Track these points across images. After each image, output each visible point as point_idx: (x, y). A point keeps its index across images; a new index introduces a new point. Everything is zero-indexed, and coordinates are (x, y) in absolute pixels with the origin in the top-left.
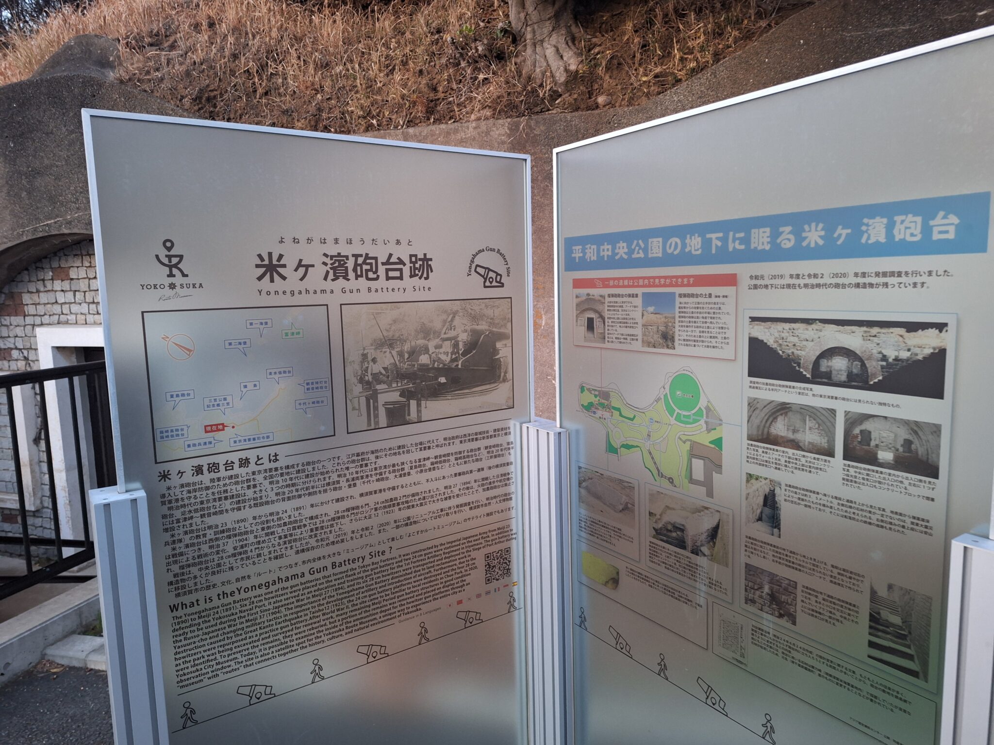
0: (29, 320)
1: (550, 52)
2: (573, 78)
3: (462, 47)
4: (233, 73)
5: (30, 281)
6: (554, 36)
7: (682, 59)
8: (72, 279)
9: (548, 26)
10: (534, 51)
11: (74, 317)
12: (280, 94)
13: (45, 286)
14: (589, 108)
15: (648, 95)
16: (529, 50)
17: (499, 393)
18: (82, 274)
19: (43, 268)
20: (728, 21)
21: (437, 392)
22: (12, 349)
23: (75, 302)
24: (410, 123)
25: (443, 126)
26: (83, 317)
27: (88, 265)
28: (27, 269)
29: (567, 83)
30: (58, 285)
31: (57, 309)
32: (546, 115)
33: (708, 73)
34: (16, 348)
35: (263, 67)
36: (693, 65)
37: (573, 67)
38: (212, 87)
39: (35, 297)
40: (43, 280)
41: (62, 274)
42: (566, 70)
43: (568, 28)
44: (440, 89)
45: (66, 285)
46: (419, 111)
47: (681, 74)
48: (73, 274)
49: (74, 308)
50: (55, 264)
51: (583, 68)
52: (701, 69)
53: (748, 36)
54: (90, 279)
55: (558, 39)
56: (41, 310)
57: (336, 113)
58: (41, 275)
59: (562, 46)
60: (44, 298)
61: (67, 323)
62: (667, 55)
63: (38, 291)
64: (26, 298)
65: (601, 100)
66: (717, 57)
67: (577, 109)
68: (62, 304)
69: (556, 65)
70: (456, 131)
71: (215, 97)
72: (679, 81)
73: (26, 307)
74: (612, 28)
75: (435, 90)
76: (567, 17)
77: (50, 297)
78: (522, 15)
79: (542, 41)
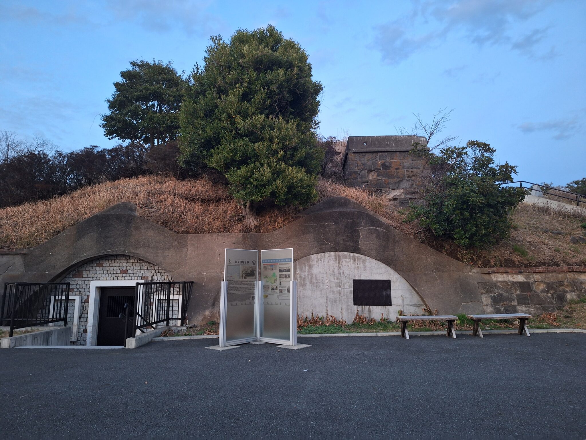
0: (83, 279)
1: (251, 220)
2: (256, 227)
3: (232, 217)
4: (172, 217)
5: (87, 267)
6: (252, 217)
7: (277, 225)
8: (103, 267)
9: (251, 216)
10: (248, 220)
11: (102, 278)
12: (185, 223)
13: (92, 269)
14: (259, 233)
15: (271, 231)
16: (247, 220)
17: (254, 277)
18: (108, 265)
19: (93, 263)
20: (286, 219)
21: (248, 276)
22: (74, 288)
23: (104, 273)
24: (219, 232)
25: (227, 234)
26: (106, 278)
27: (110, 262)
28: (86, 263)
29: (255, 227)
30: (98, 268)
31: (96, 275)
32: (250, 233)
33: (282, 228)
34: (76, 288)
35: (181, 216)
36: (279, 227)
37: (256, 224)
38: (166, 220)
39: (88, 272)
40: (92, 267)
41: (101, 265)
42: (255, 225)
43: (255, 216)
44: (226, 225)
45: (101, 268)
46: (222, 230)
47: (277, 228)
48: (104, 265)
49: (103, 275)
50: (98, 262)
51: (258, 224)
52: (281, 227)
53: (289, 222)
54: (110, 267)
55: (253, 218)
56: (89, 276)
57: (201, 228)
58: (91, 265)
59: (254, 220)
60: (91, 272)
61: (99, 280)
62: (275, 224)
63: (89, 270)
64: (84, 272)
65: (262, 231)
66: (284, 225)
67: (257, 233)
68: (98, 274)
69: (253, 224)
70: (230, 235)
71: (167, 222)
72: (277, 229)
73: (83, 275)
74: (263, 216)
75: (225, 225)
76: (255, 214)
77: (94, 272)
78: (246, 213)
79: (250, 218)
